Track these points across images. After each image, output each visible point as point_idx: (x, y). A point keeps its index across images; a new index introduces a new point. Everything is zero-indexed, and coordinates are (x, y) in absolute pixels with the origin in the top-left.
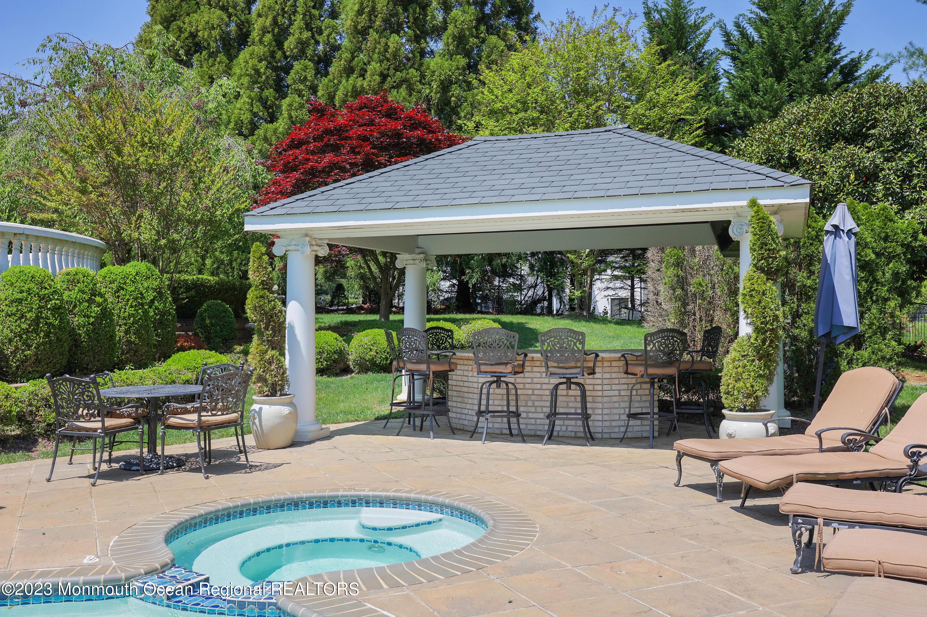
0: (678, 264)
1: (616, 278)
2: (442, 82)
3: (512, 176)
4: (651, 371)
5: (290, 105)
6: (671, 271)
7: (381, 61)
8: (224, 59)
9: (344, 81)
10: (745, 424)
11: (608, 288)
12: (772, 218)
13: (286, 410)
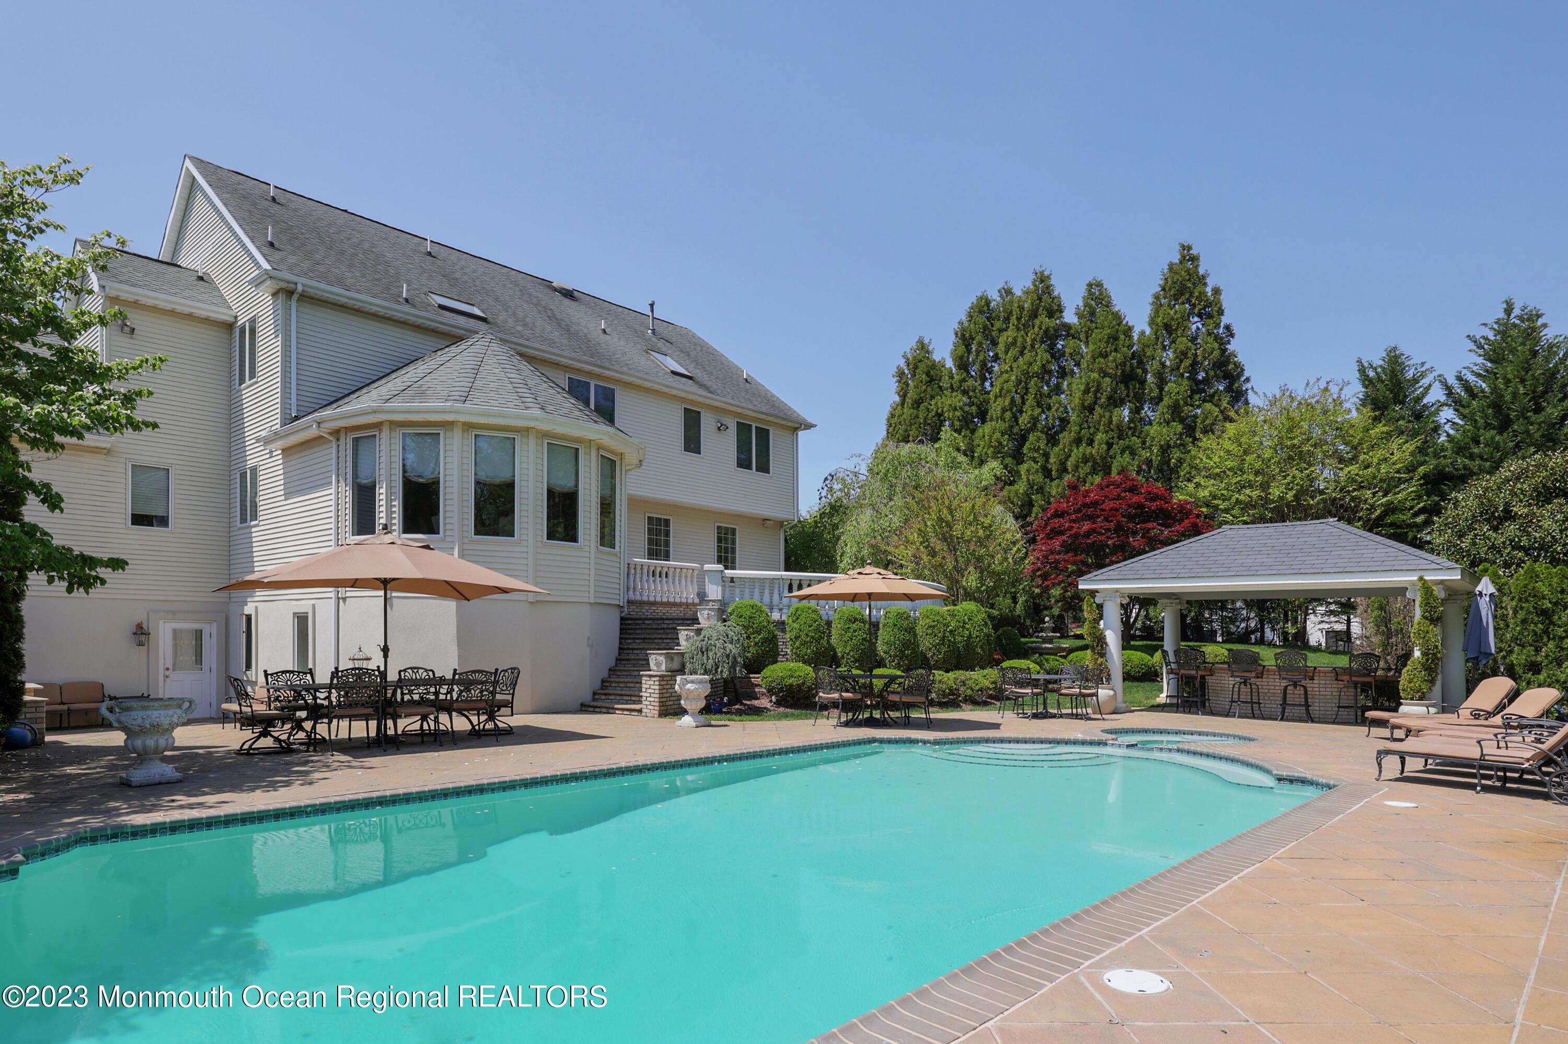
0: (1381, 608)
1: (1332, 612)
2: (1161, 447)
3: (1254, 557)
4: (1354, 679)
5: (1028, 471)
6: (1376, 613)
7: (1107, 432)
8: (968, 433)
9: (1075, 450)
10: (1416, 708)
11: (1322, 622)
12: (1434, 588)
13: (1112, 693)
